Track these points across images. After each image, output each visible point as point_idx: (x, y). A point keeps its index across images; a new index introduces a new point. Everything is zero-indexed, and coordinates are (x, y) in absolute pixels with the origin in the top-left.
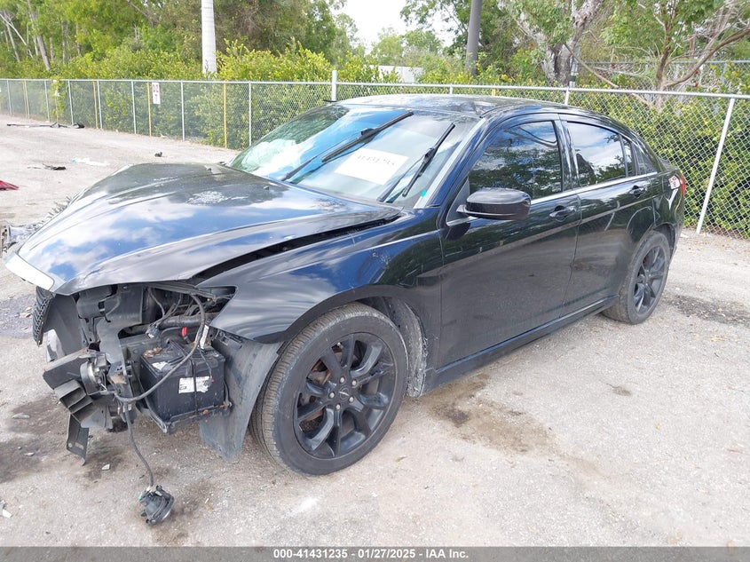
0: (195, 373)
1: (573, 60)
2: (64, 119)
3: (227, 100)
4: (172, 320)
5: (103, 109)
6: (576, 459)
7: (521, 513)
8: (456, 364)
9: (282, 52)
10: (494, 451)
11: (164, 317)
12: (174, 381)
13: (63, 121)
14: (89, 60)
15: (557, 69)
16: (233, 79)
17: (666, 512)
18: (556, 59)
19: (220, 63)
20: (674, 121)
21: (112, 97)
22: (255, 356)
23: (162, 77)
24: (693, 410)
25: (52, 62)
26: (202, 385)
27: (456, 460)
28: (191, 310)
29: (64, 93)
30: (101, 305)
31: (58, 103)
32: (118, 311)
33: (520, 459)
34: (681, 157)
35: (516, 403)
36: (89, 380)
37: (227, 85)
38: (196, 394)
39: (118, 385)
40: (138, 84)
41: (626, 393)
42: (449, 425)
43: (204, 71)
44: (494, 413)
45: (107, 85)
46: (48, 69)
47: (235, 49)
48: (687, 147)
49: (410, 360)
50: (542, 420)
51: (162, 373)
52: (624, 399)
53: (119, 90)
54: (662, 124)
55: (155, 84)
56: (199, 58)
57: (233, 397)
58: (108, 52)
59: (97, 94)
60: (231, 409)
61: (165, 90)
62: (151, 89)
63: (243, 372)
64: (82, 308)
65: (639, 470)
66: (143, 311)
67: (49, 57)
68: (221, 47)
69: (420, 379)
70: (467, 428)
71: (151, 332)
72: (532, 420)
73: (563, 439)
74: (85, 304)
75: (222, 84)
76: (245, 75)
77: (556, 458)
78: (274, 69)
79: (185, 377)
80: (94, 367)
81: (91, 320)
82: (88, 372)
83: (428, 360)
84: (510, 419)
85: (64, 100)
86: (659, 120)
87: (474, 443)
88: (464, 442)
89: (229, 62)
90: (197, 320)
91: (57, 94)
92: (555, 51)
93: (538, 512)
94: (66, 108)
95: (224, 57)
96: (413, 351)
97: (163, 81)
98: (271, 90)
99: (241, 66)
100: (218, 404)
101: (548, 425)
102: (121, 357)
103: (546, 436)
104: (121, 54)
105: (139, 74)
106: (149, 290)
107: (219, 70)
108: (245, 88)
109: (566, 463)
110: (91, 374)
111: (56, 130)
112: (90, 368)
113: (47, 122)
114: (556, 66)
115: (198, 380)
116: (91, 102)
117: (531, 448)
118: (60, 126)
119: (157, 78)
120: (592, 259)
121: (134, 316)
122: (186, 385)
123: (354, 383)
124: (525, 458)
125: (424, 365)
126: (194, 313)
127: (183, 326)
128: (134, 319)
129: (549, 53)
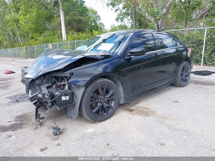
0: (65, 95)
1: (163, 25)
2: (27, 57)
3: (70, 46)
4: (59, 84)
5: (37, 53)
6: (163, 117)
7: (146, 128)
8: (132, 95)
9: (84, 32)
10: (140, 117)
11: (57, 83)
12: (60, 97)
13: (27, 58)
14: (33, 41)
15: (158, 28)
16: (71, 41)
17: (186, 126)
18: (157, 25)
19: (67, 37)
20: (191, 37)
21: (39, 50)
22: (79, 90)
23: (52, 43)
24: (196, 104)
25: (23, 43)
26: (67, 98)
27: (130, 119)
28: (63, 81)
29: (26, 50)
30: (42, 82)
31: (25, 53)
32: (46, 83)
33: (147, 118)
34: (194, 46)
35: (147, 106)
36: (40, 97)
37: (70, 42)
38: (66, 101)
39: (47, 98)
40: (46, 45)
41: (177, 102)
42: (128, 112)
43: (63, 40)
44: (141, 109)
45: (38, 46)
46: (22, 45)
47: (71, 33)
48: (195, 43)
49: (120, 94)
50: (153, 109)
51: (57, 95)
52: (177, 103)
53: (41, 48)
54: (187, 38)
55: (50, 45)
56: (62, 37)
57: (75, 101)
58: (38, 38)
59: (35, 49)
60: (75, 104)
61: (53, 46)
62: (49, 46)
63: (77, 94)
64: (38, 82)
65: (179, 118)
66: (52, 83)
67: (22, 42)
68: (67, 33)
69: (123, 98)
70: (133, 112)
71: (54, 86)
72: (151, 109)
73: (159, 113)
74: (38, 81)
75: (68, 43)
76: (74, 39)
77: (157, 117)
78: (82, 37)
79: (63, 96)
80: (41, 94)
81: (39, 85)
82: (40, 96)
83: (124, 93)
84: (145, 110)
85: (27, 52)
86: (186, 37)
87: (135, 115)
88: (132, 115)
89: (69, 36)
90: (65, 83)
91: (25, 51)
92: (157, 23)
93: (151, 128)
94: (27, 54)
95: (68, 35)
96: (120, 91)
97: (52, 44)
98: (81, 43)
99: (73, 37)
100: (72, 103)
101: (155, 110)
102: (47, 92)
103: (154, 112)
104: (41, 38)
105: (46, 43)
106: (53, 77)
107: (67, 39)
108: (74, 43)
109: (159, 118)
110: (41, 96)
111: (25, 60)
112: (40, 95)
113: (23, 58)
114: (158, 27)
115: (66, 97)
116: (34, 52)
117: (150, 115)
118: (26, 59)
119: (51, 43)
120: (169, 71)
121: (49, 84)
122: (63, 98)
123: (105, 99)
124: (148, 117)
125: (123, 94)
126: (64, 81)
127: (62, 85)
128: (49, 85)
129: (155, 23)
